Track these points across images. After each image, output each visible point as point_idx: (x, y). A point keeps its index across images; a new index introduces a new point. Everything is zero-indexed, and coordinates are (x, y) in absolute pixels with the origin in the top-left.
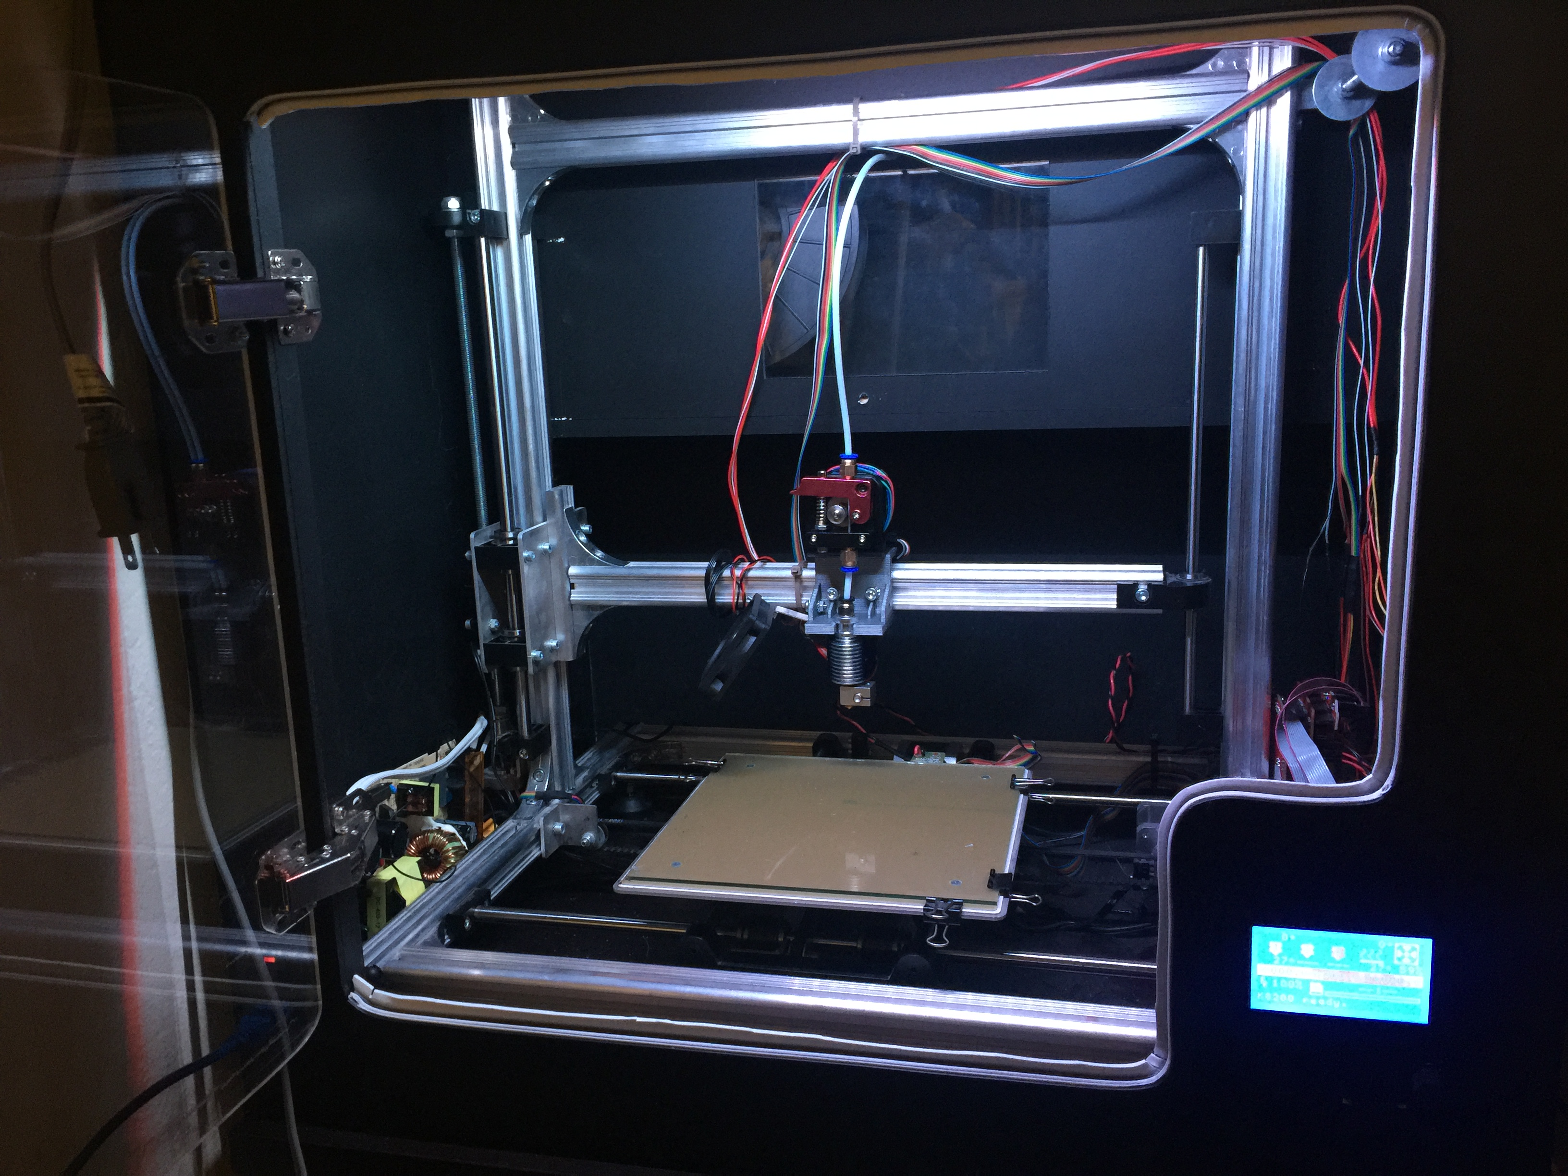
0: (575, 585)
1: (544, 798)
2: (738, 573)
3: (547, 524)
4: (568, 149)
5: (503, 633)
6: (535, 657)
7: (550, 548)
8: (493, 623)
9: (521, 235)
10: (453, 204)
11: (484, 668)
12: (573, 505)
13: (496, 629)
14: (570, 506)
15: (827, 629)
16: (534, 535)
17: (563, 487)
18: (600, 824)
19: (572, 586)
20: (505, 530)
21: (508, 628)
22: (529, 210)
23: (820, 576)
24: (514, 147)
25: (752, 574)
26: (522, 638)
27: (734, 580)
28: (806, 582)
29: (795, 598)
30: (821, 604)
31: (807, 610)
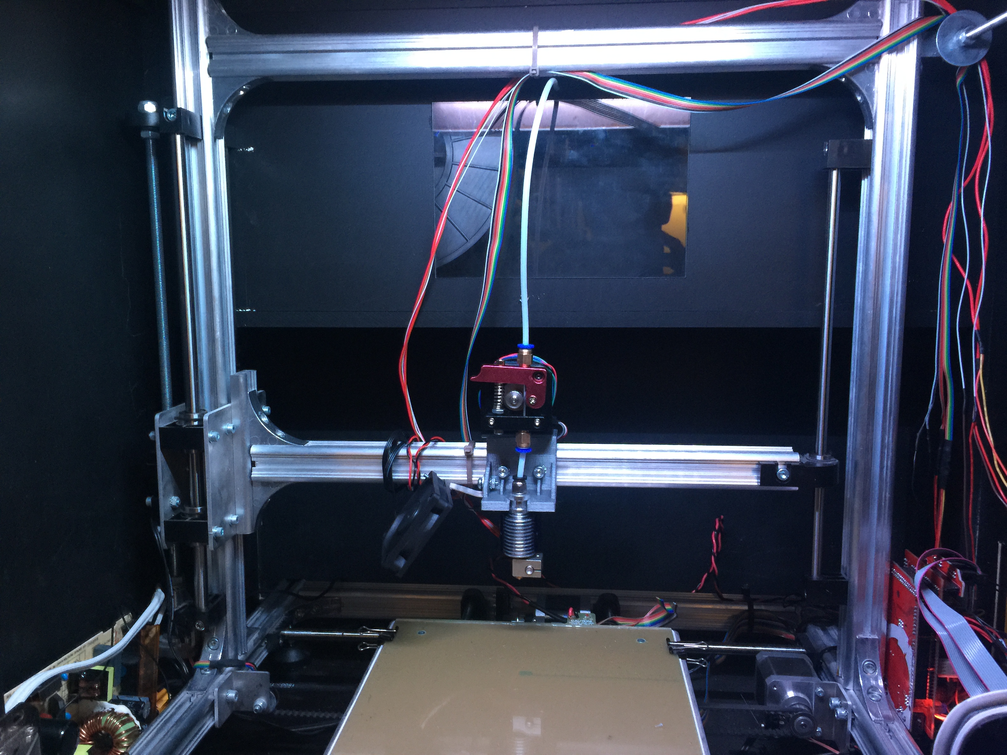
0: (256, 463)
1: (217, 667)
2: (414, 452)
3: (230, 407)
4: (264, 61)
5: (184, 509)
6: (216, 533)
7: (234, 428)
8: (175, 500)
9: (215, 138)
10: (150, 107)
11: (164, 546)
12: (256, 389)
13: (177, 506)
14: (253, 389)
15: (501, 506)
16: (220, 417)
17: (246, 372)
18: (272, 689)
19: (253, 464)
20: (190, 411)
21: (189, 504)
22: (224, 116)
23: (491, 455)
24: (211, 57)
25: (426, 453)
26: (204, 515)
27: (410, 458)
28: (477, 461)
29: (466, 476)
30: (493, 481)
31: (480, 487)
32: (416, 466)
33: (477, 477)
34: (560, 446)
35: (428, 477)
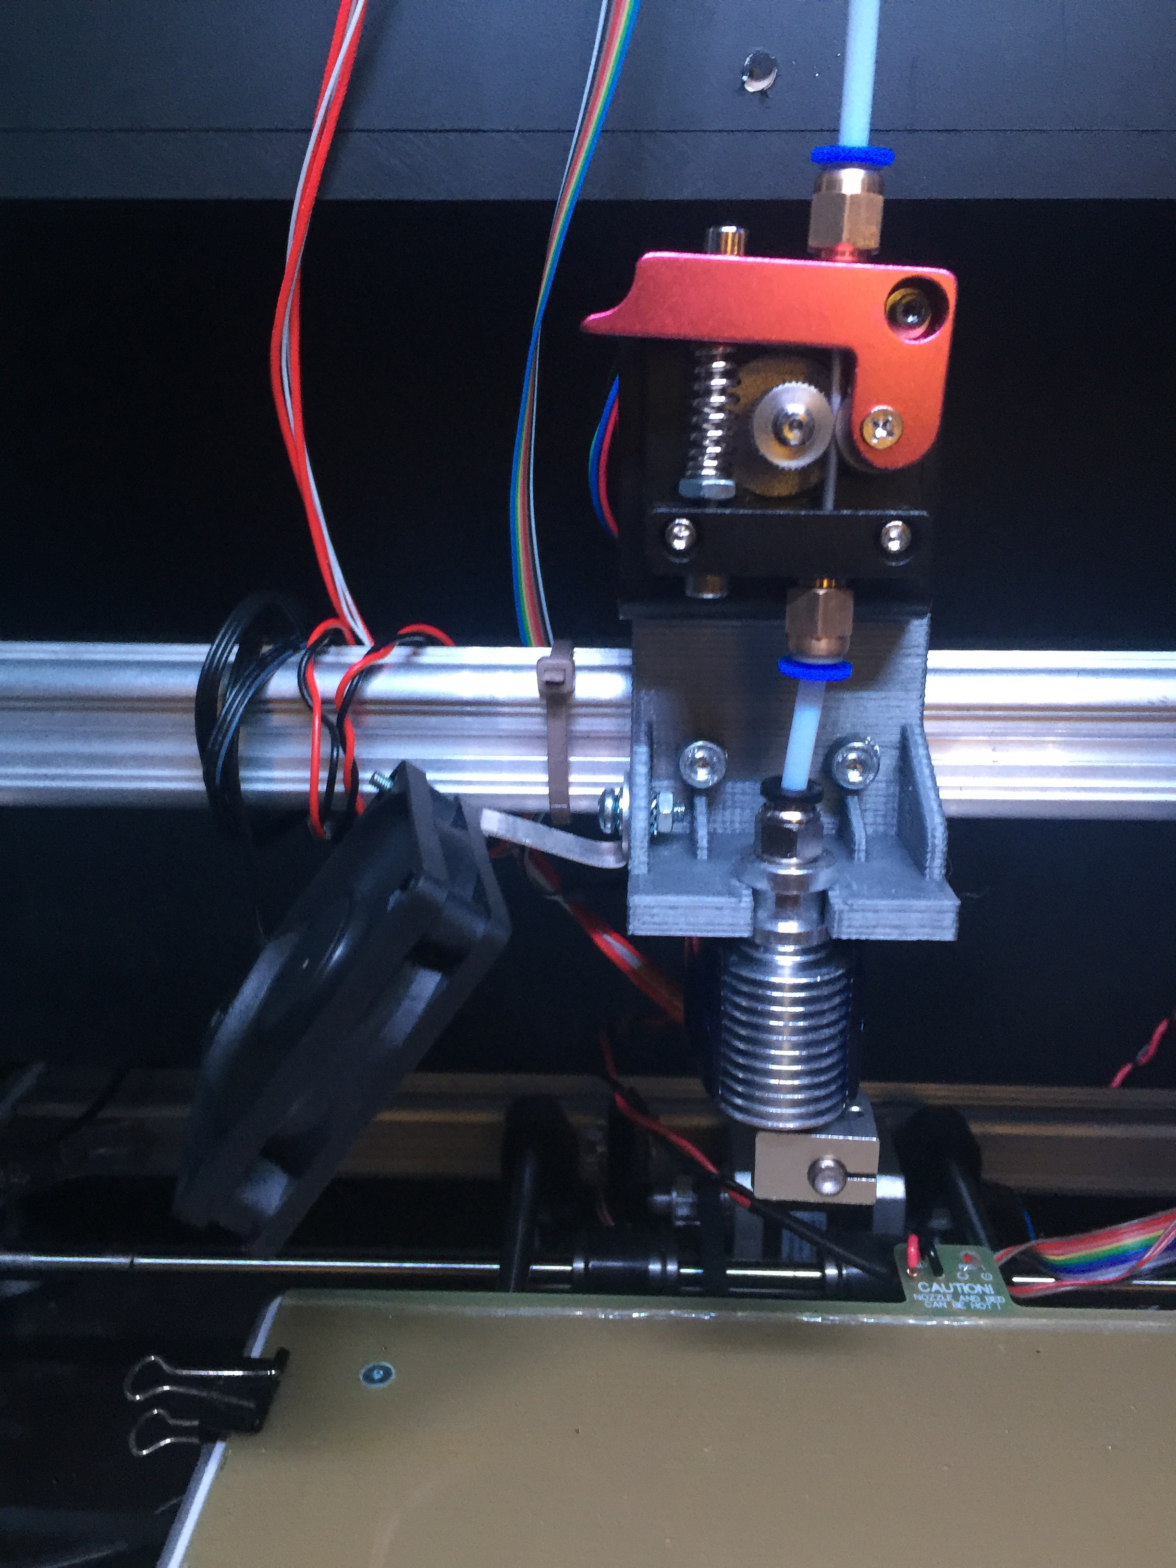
2: (326, 683)
15: (713, 915)
27: (311, 709)
28: (585, 720)
29: (545, 778)
30: (667, 804)
31: (608, 829)
32: (339, 738)
33: (596, 785)
34: (938, 658)
35: (388, 784)
